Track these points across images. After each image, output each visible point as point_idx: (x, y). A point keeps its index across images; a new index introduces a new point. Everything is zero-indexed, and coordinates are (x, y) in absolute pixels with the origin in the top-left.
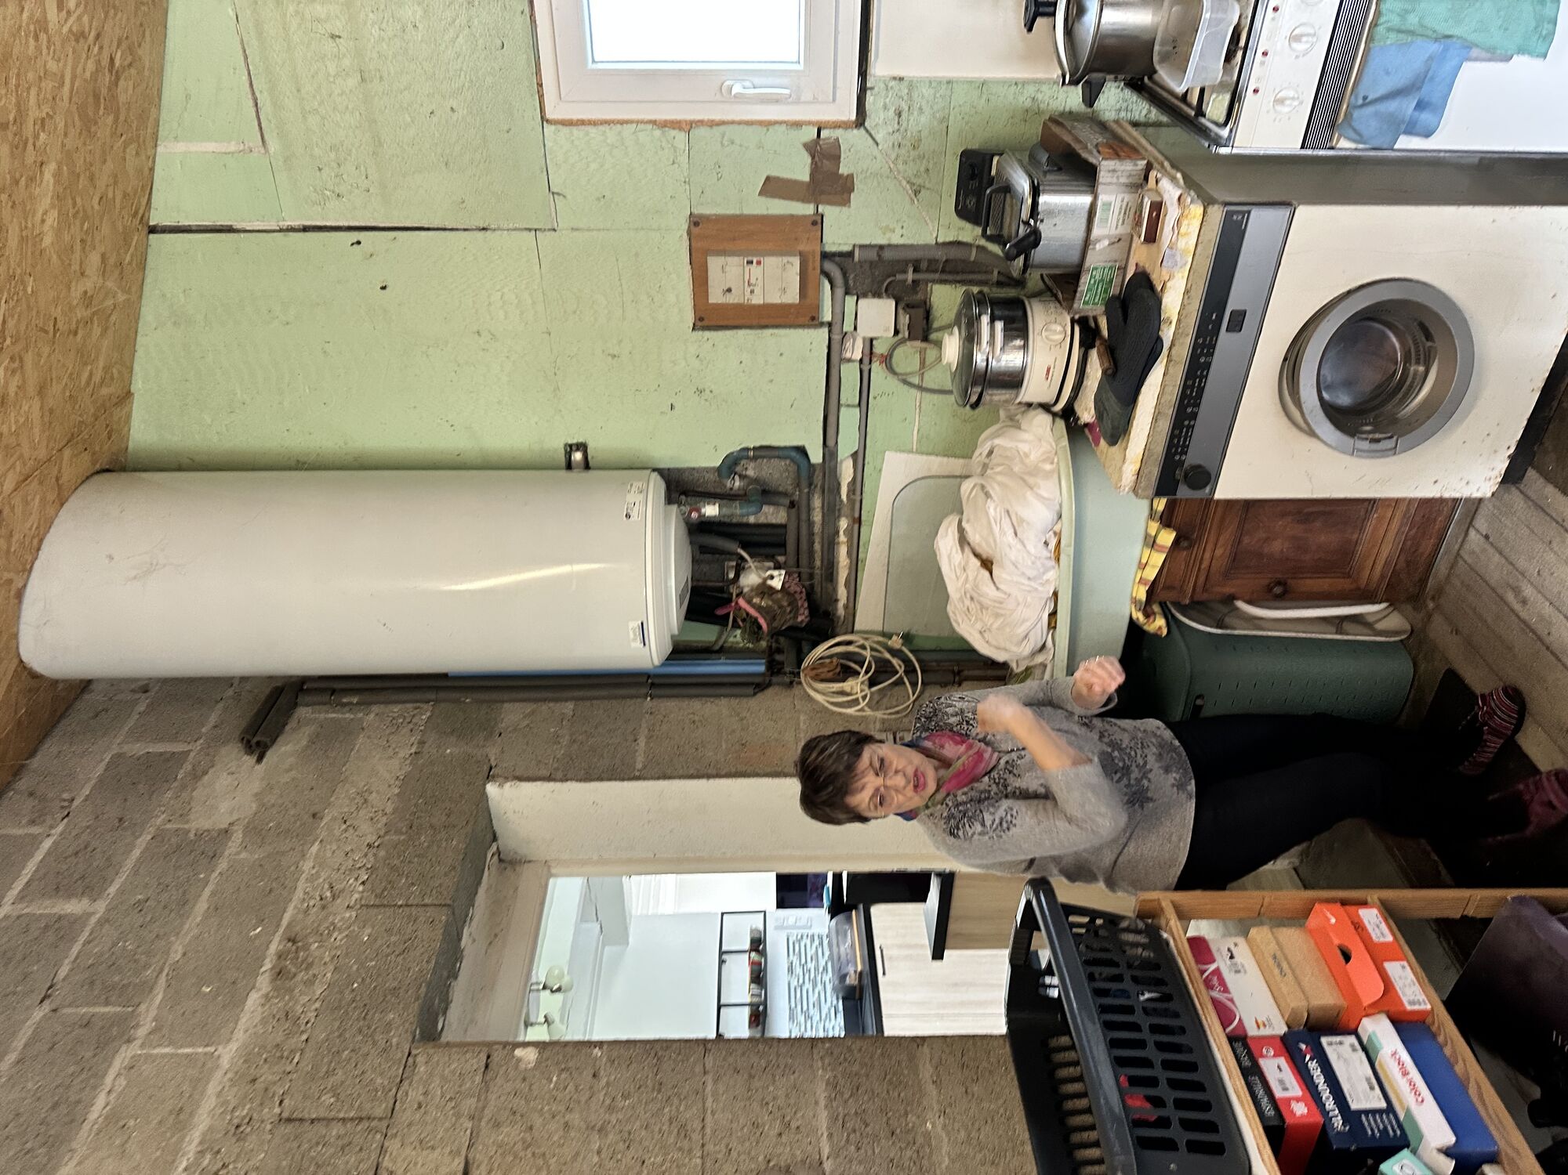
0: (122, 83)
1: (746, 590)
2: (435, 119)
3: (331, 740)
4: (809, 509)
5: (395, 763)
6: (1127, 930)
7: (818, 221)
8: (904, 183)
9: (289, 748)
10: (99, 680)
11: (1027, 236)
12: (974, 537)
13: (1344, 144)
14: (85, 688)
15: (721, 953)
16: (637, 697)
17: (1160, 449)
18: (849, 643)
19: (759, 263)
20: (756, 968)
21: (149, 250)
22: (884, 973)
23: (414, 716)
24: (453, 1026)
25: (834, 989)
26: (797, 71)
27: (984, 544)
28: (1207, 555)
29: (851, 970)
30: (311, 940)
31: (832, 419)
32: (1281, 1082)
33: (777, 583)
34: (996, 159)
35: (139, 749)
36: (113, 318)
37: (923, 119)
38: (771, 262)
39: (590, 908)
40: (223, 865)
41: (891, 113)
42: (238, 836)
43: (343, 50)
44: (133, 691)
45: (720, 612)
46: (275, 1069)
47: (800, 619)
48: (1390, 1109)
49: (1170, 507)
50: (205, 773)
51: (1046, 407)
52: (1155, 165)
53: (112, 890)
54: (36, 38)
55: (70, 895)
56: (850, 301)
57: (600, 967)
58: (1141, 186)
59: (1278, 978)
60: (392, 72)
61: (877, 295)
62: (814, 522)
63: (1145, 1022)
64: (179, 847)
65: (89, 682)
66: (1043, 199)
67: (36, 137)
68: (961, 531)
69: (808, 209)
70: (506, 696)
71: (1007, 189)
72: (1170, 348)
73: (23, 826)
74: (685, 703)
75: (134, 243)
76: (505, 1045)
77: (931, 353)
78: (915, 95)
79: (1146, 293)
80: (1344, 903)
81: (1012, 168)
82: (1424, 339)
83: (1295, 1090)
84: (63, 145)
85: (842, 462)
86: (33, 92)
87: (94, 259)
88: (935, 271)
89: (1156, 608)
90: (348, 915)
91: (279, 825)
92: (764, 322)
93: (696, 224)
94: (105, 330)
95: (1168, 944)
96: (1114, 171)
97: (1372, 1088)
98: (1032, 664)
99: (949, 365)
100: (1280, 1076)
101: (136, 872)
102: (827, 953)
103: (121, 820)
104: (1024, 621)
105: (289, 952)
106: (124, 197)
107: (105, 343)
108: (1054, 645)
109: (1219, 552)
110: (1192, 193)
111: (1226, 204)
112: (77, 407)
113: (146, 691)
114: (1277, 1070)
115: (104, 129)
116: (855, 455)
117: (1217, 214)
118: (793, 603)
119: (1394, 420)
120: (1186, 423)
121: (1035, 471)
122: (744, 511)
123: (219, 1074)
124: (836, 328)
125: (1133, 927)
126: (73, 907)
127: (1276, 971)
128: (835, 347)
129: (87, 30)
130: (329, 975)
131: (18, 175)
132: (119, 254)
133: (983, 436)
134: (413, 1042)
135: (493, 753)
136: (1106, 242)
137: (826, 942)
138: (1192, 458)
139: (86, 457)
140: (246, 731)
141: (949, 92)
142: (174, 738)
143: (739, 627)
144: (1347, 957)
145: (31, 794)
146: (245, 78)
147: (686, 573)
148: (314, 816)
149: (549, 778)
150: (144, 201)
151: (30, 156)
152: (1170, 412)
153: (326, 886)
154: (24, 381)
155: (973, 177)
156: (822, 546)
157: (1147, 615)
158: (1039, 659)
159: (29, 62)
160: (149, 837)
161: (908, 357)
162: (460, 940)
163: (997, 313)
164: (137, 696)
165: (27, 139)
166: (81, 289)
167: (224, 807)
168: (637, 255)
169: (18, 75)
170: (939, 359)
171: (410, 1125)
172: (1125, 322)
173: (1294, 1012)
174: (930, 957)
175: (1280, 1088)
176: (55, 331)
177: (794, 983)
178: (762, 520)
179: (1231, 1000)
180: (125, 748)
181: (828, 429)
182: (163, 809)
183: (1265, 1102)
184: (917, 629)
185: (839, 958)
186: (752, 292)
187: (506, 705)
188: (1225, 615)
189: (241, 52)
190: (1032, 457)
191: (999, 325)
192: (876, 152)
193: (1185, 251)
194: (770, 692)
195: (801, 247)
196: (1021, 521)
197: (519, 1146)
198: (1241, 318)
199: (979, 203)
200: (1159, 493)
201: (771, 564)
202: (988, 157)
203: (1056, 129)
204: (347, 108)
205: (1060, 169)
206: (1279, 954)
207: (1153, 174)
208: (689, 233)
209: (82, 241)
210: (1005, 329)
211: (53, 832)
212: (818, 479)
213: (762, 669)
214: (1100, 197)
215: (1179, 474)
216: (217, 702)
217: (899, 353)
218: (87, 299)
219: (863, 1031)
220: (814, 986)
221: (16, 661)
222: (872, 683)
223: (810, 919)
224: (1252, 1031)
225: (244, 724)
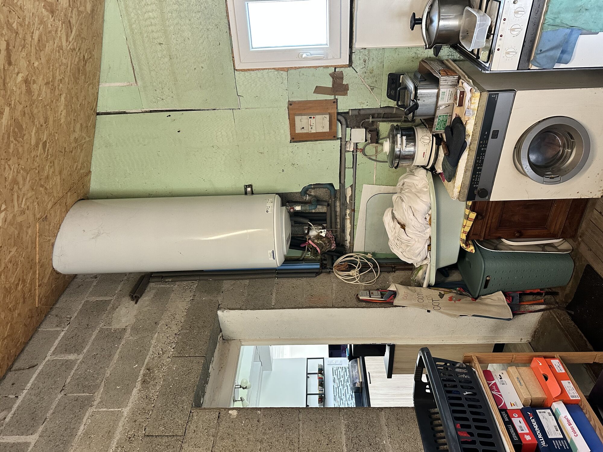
0: (87, 64)
1: (312, 237)
2: (196, 71)
3: (161, 295)
4: (335, 206)
5: (185, 303)
6: (459, 368)
7: (335, 102)
8: (367, 86)
9: (146, 298)
10: (80, 274)
11: (413, 106)
12: (397, 216)
13: (533, 67)
14: (75, 277)
15: (307, 374)
16: (272, 278)
17: (468, 183)
18: (351, 256)
19: (314, 118)
20: (321, 380)
21: (97, 121)
22: (370, 383)
23: (191, 286)
24: (206, 402)
25: (351, 389)
26: (326, 48)
27: (402, 219)
28: (489, 222)
29: (357, 381)
30: (155, 369)
31: (342, 173)
32: (521, 427)
33: (323, 234)
34: (401, 76)
35: (94, 299)
36: (84, 146)
37: (374, 63)
38: (318, 117)
39: (257, 357)
40: (123, 342)
41: (362, 61)
42: (129, 331)
43: (164, 48)
44: (92, 278)
45: (302, 246)
46: (143, 417)
47: (332, 248)
48: (564, 438)
49: (474, 204)
50: (117, 308)
51: (424, 167)
52: (462, 77)
53: (85, 351)
54: (59, 52)
55: (70, 353)
56: (348, 130)
57: (262, 378)
58: (456, 85)
59: (519, 386)
60: (181, 55)
61: (358, 127)
62: (337, 211)
63: (467, 404)
64: (108, 335)
65: (76, 275)
66: (419, 91)
67: (59, 86)
68: (393, 214)
69: (332, 97)
70: (224, 278)
71: (406, 88)
72: (470, 145)
73: (54, 328)
74: (290, 280)
75: (91, 119)
76: (225, 409)
77: (380, 148)
78: (371, 54)
79: (459, 125)
80: (545, 357)
81: (407, 80)
82: (570, 138)
83: (526, 431)
84: (68, 87)
85: (347, 188)
86: (58, 70)
87: (78, 126)
88: (380, 118)
89: (470, 242)
90: (168, 360)
91: (143, 327)
92: (316, 139)
93: (291, 105)
94: (82, 150)
95: (475, 373)
96: (446, 80)
97: (557, 430)
98: (422, 264)
99: (386, 153)
100: (520, 425)
101: (93, 344)
102: (348, 374)
103: (88, 325)
104: (418, 248)
105: (147, 374)
106: (88, 103)
107: (82, 155)
108: (430, 257)
109: (494, 220)
110: (476, 88)
111: (489, 91)
112: (72, 178)
113: (96, 278)
114: (519, 423)
115: (81, 82)
116: (351, 186)
117: (486, 95)
118: (330, 242)
119: (559, 170)
120: (478, 173)
121: (420, 191)
122: (310, 208)
123: (123, 419)
124: (343, 140)
125: (461, 366)
126: (72, 357)
127: (518, 384)
128: (343, 147)
129: (76, 47)
130: (161, 382)
131: (53, 99)
132: (86, 123)
133: (400, 178)
134: (192, 408)
135: (220, 299)
136: (444, 107)
137: (347, 370)
138: (480, 186)
139: (75, 195)
140: (131, 292)
141: (383, 52)
142: (106, 295)
143: (310, 251)
144: (546, 379)
145: (56, 316)
146: (130, 59)
147: (289, 232)
148: (156, 323)
149: (240, 309)
150: (95, 105)
151: (57, 92)
152: (471, 169)
153: (160, 349)
154: (54, 169)
155: (393, 83)
156: (340, 221)
157: (467, 245)
158: (425, 262)
159: (57, 61)
160: (98, 331)
161: (371, 149)
162: (209, 369)
163: (404, 133)
164: (93, 280)
165: (56, 86)
166: (74, 136)
167: (124, 320)
168: (269, 117)
169: (53, 65)
170: (382, 150)
171: (191, 438)
172: (452, 136)
173: (526, 400)
174: (387, 377)
175: (520, 430)
176: (65, 151)
177: (336, 386)
178: (317, 211)
179: (501, 395)
180: (89, 299)
181: (341, 177)
182: (102, 321)
183: (514, 435)
184: (377, 250)
185: (353, 377)
186: (312, 128)
187: (224, 281)
188: (498, 244)
189: (128, 51)
190: (419, 186)
191: (404, 138)
192: (356, 75)
193: (473, 110)
194: (322, 275)
195: (329, 111)
196: (416, 210)
197: (231, 447)
198: (497, 133)
199: (395, 93)
200: (468, 199)
201: (321, 227)
202: (399, 76)
203: (424, 64)
204: (165, 68)
205: (425, 80)
206: (519, 377)
207: (461, 81)
208: (288, 108)
209: (74, 120)
210: (407, 139)
211: (64, 329)
212: (338, 195)
213: (319, 266)
214: (441, 90)
215: (476, 192)
216: (121, 281)
217: (367, 148)
218: (76, 140)
219: (363, 406)
220: (344, 387)
221: (52, 268)
222: (361, 271)
223: (341, 361)
224: (509, 407)
225: (130, 289)
